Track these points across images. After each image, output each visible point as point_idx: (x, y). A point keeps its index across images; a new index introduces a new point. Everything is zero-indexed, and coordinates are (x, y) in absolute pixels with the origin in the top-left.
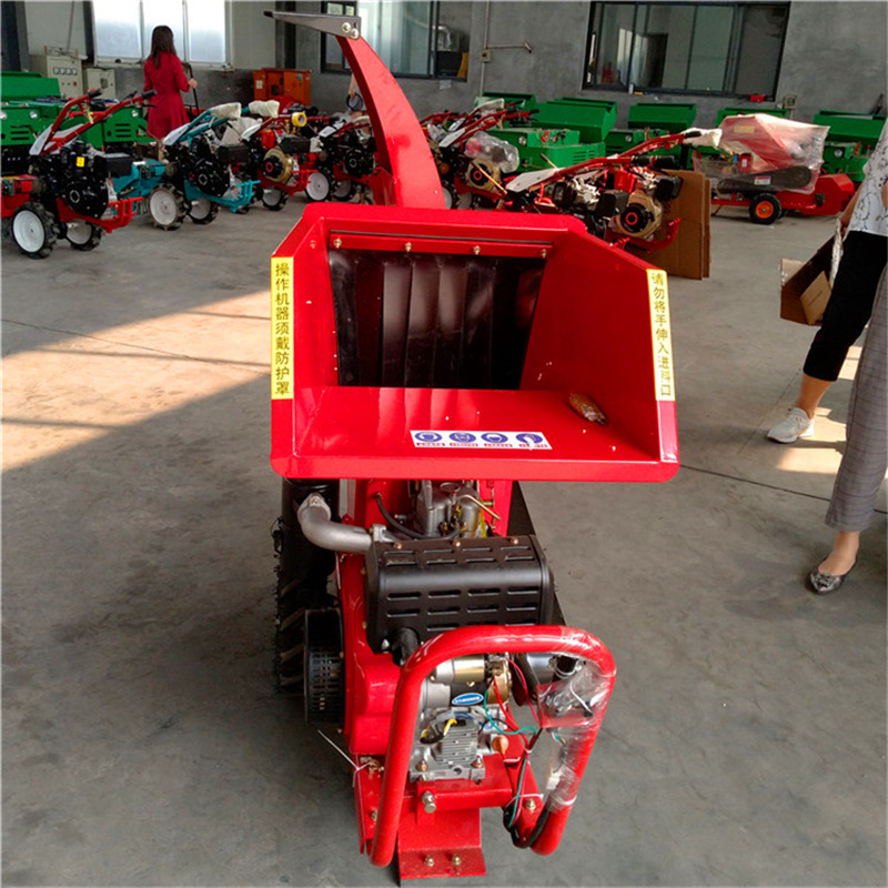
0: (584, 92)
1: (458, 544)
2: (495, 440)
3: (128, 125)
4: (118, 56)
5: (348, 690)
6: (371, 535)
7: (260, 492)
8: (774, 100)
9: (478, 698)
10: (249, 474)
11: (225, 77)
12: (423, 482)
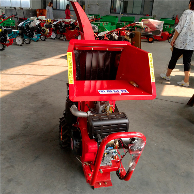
0: (111, 14)
1: (108, 115)
2: (117, 91)
3: (9, 22)
4: (5, 6)
5: (83, 148)
6: (88, 113)
7: (50, 105)
8: (151, 16)
9: (112, 148)
10: (47, 100)
11: (30, 11)
12: (98, 101)
